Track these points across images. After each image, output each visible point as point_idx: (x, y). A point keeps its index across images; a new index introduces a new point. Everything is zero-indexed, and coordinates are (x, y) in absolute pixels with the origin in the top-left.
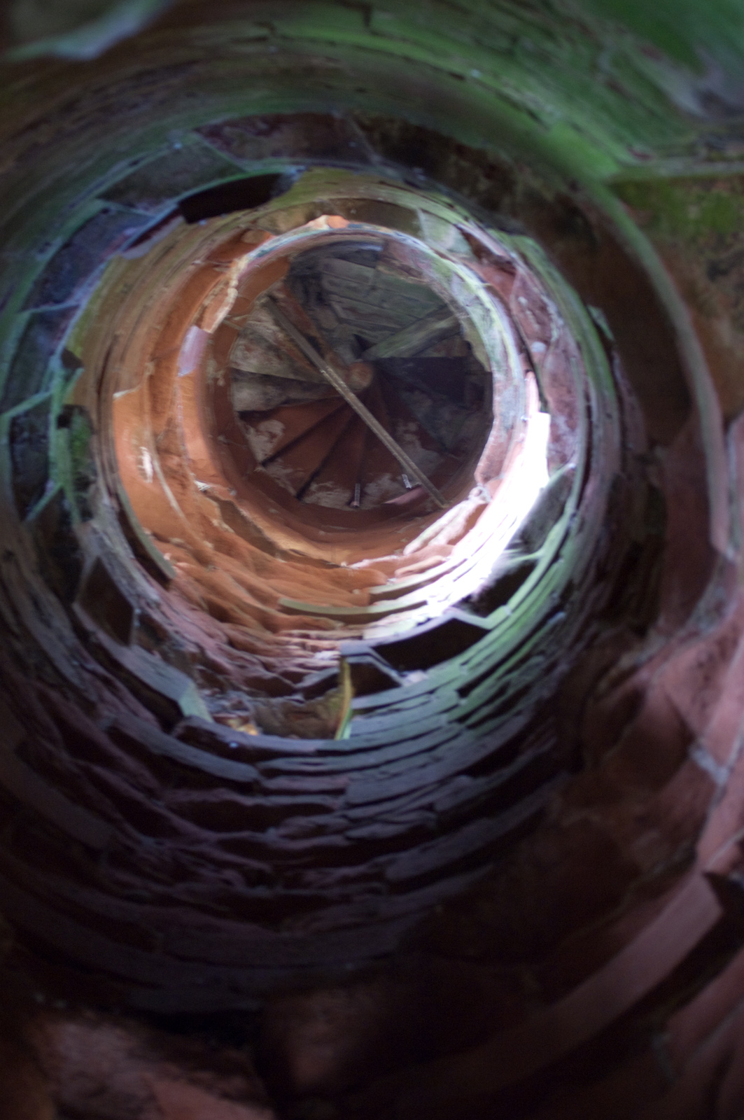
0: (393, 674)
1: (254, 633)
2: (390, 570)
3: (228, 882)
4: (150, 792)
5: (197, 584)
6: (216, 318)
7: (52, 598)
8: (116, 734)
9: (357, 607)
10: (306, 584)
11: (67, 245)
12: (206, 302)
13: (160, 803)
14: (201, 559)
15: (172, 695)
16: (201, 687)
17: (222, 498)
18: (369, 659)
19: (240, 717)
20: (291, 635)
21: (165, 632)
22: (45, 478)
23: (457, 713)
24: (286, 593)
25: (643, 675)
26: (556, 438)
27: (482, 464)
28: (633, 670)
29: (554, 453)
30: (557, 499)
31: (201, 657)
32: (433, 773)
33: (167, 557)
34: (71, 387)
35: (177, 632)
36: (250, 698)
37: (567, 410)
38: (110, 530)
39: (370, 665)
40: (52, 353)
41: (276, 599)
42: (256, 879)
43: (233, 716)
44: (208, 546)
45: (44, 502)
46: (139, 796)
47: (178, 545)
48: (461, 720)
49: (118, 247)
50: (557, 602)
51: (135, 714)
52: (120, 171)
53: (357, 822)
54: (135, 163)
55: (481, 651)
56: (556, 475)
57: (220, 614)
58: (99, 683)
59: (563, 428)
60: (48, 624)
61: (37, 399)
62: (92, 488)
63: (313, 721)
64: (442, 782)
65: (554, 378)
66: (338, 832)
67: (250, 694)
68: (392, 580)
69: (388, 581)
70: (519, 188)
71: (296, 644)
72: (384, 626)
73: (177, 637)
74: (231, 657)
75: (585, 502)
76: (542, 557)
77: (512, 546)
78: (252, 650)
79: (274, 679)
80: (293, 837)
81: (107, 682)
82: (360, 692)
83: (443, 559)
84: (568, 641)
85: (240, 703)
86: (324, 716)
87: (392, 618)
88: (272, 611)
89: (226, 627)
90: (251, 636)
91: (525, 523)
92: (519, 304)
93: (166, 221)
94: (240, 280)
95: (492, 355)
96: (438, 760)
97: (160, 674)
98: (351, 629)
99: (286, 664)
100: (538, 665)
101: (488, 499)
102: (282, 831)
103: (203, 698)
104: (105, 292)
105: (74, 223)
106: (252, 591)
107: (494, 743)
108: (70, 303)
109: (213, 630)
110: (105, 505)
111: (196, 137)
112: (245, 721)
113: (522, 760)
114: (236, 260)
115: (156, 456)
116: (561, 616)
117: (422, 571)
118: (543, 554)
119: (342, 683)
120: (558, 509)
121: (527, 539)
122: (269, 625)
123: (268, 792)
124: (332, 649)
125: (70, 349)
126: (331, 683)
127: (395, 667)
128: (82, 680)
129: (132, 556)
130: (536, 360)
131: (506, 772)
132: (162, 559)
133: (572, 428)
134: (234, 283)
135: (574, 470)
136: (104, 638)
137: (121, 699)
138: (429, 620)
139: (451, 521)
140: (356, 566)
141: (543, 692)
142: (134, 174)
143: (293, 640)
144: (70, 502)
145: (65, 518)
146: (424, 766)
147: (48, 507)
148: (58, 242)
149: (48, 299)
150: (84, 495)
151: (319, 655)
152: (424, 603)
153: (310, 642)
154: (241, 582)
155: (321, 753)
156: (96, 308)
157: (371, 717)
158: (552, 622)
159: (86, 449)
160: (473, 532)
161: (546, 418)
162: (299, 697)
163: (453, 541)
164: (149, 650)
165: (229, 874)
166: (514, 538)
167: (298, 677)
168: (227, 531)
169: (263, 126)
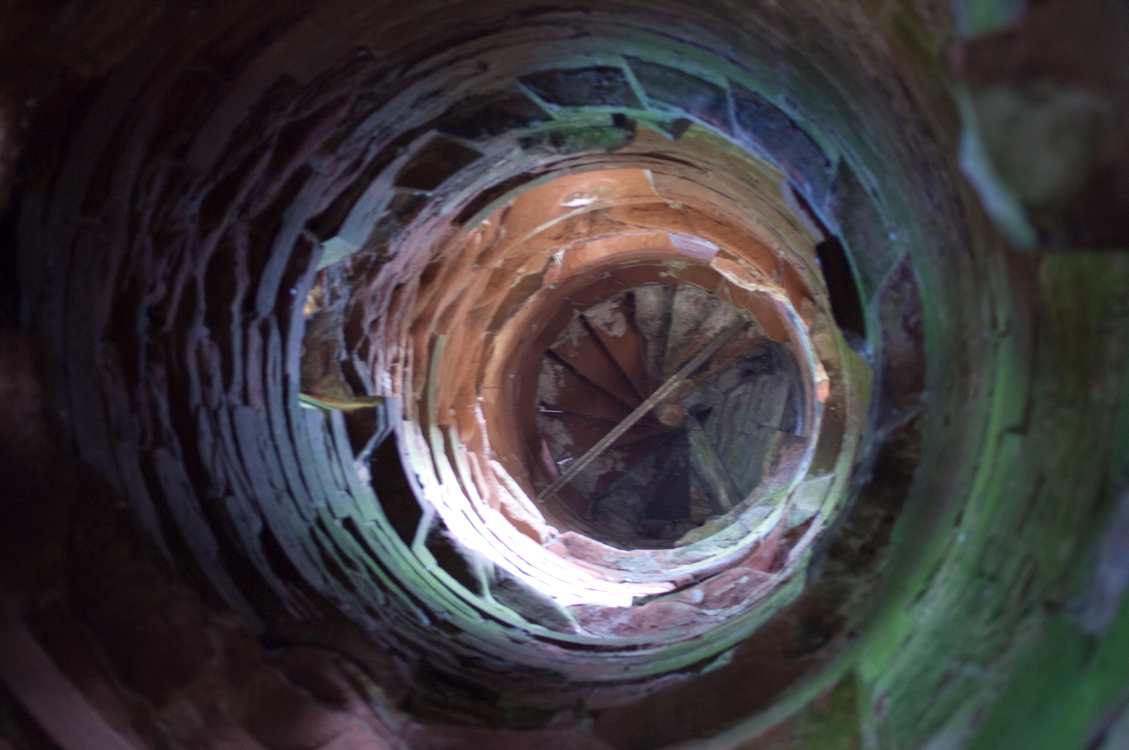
0: (367, 452)
1: (409, 310)
2: (474, 446)
3: (153, 288)
4: (244, 209)
5: (458, 253)
6: (726, 272)
7: (442, 109)
8: (304, 174)
9: (437, 412)
10: (460, 361)
11: (794, 125)
12: (741, 261)
13: (234, 220)
14: (484, 256)
15: (344, 230)
16: (354, 258)
17: (546, 277)
18: (381, 427)
19: (323, 296)
20: (407, 347)
21: (407, 222)
22: (562, 103)
23: (326, 517)
24: (450, 342)
25: (361, 709)
26: (606, 613)
27: (582, 538)
28: (366, 699)
29: (591, 611)
30: (544, 617)
31: (384, 258)
32: (264, 494)
33: (486, 222)
34: (653, 127)
35: (409, 233)
36: (343, 306)
37: (633, 625)
38: (512, 166)
39: (375, 428)
40: (687, 110)
41: (444, 333)
42: (157, 315)
43: (325, 291)
44: (498, 263)
45: (538, 101)
46: (241, 198)
47: (497, 233)
48: (320, 522)
49: (793, 177)
50: (440, 617)
51: (325, 193)
52: (867, 179)
53: (214, 417)
54: (875, 194)
55: (390, 539)
56: (568, 614)
57: (428, 276)
58: (355, 156)
59: (617, 621)
60: (414, 106)
61: (641, 94)
62: (552, 149)
63: (320, 370)
64: (255, 504)
65: (666, 612)
66: (205, 399)
67: (347, 307)
68: (465, 449)
69: (463, 443)
70: (851, 580)
71: (398, 352)
72: (417, 442)
73: (403, 235)
74: (384, 288)
75: (541, 644)
76: (486, 602)
77: (497, 569)
78: (392, 309)
79: (361, 331)
80: (199, 352)
81: (357, 164)
82: (349, 417)
83: (485, 501)
84: (399, 630)
85: (338, 297)
86: (325, 382)
87: (425, 449)
88: (432, 328)
89: (415, 282)
90: (406, 307)
91: (520, 582)
92: (740, 577)
93: (819, 224)
94: (764, 293)
95: (691, 546)
96: (278, 498)
97: (366, 216)
98: (413, 407)
99: (378, 341)
100: (375, 599)
101: (546, 545)
102: (206, 342)
103: (342, 261)
104: (750, 161)
105: (816, 133)
106: (452, 308)
107: (295, 555)
108: (737, 129)
109: (412, 269)
110: (536, 161)
111: (901, 254)
112: (319, 302)
113: (278, 585)
114: (784, 291)
115: (588, 210)
116: (426, 621)
117: (474, 479)
118: (488, 603)
119: (357, 401)
120: (534, 616)
121: (504, 585)
122: (418, 325)
123: (245, 326)
124: (394, 390)
125: (692, 128)
126: (358, 389)
127: (376, 453)
128: (358, 140)
129: (486, 187)
130: (685, 593)
131: (265, 569)
132: (483, 218)
133: (616, 631)
134: (762, 289)
135: (574, 633)
136: (402, 161)
137: (339, 179)
138: (422, 486)
139: (523, 506)
140: (478, 411)
141: (348, 605)
142: (864, 192)
143: (402, 350)
144: (539, 127)
145: (522, 122)
146: (272, 485)
147: (533, 104)
148: (796, 116)
149: (740, 105)
150: (546, 141)
151: (387, 375)
152: (440, 481)
153: (399, 367)
154: (461, 296)
155: (285, 379)
156: (733, 153)
157: (323, 428)
158: (419, 612)
159: (592, 143)
160: (513, 530)
161: (627, 603)
162: (344, 356)
163: (504, 511)
164: (390, 206)
165: (161, 289)
166: (506, 572)
167: (364, 356)
168: (513, 282)
169: (912, 321)
